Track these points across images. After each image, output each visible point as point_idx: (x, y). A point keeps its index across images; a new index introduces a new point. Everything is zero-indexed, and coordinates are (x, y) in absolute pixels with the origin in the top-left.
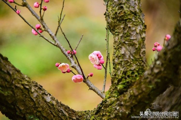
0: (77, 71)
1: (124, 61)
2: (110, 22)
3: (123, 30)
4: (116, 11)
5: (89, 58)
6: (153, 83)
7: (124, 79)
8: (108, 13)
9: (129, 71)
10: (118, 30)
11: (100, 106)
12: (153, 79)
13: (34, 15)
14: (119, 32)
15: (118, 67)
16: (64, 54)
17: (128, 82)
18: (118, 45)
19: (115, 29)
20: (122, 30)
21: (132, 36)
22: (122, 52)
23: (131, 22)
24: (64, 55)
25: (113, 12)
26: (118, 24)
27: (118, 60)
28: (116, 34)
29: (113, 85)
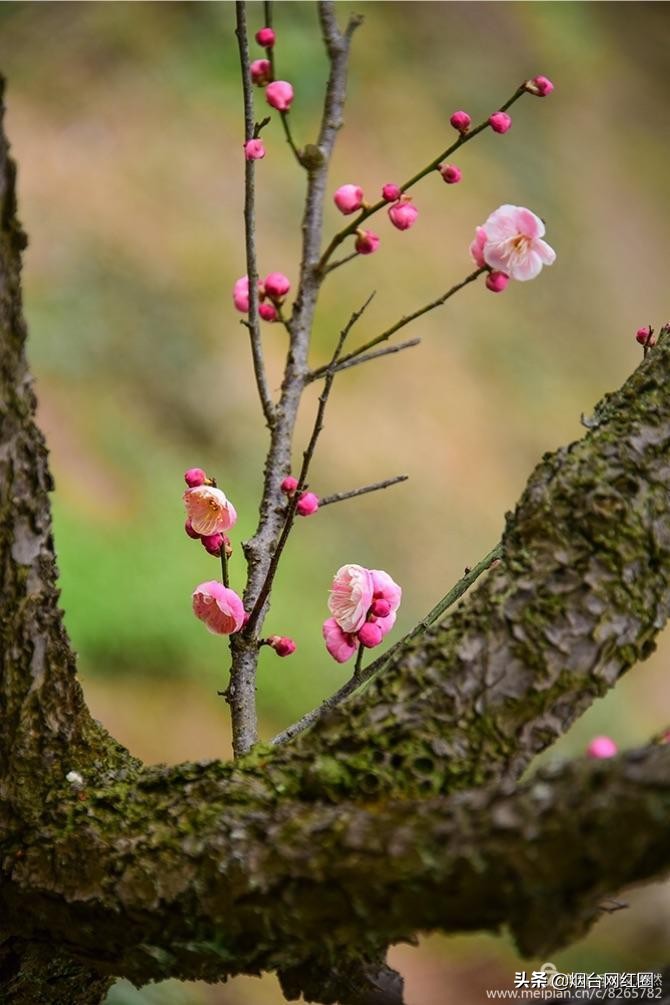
0: (249, 583)
1: (441, 689)
2: (536, 502)
3: (550, 575)
4: (598, 480)
5: (338, 577)
6: (451, 852)
7: (370, 754)
8: (564, 459)
9: (419, 742)
10: (536, 558)
11: (187, 772)
12: (464, 841)
13: (305, 231)
14: (529, 567)
15: (396, 688)
16: (268, 474)
17: (372, 780)
18: (479, 610)
19: (528, 542)
20: (549, 568)
21: (561, 627)
22: (465, 649)
23: (609, 571)
24: (264, 478)
25: (583, 472)
26: (557, 532)
27: (421, 667)
28: (516, 565)
29: (310, 738)
